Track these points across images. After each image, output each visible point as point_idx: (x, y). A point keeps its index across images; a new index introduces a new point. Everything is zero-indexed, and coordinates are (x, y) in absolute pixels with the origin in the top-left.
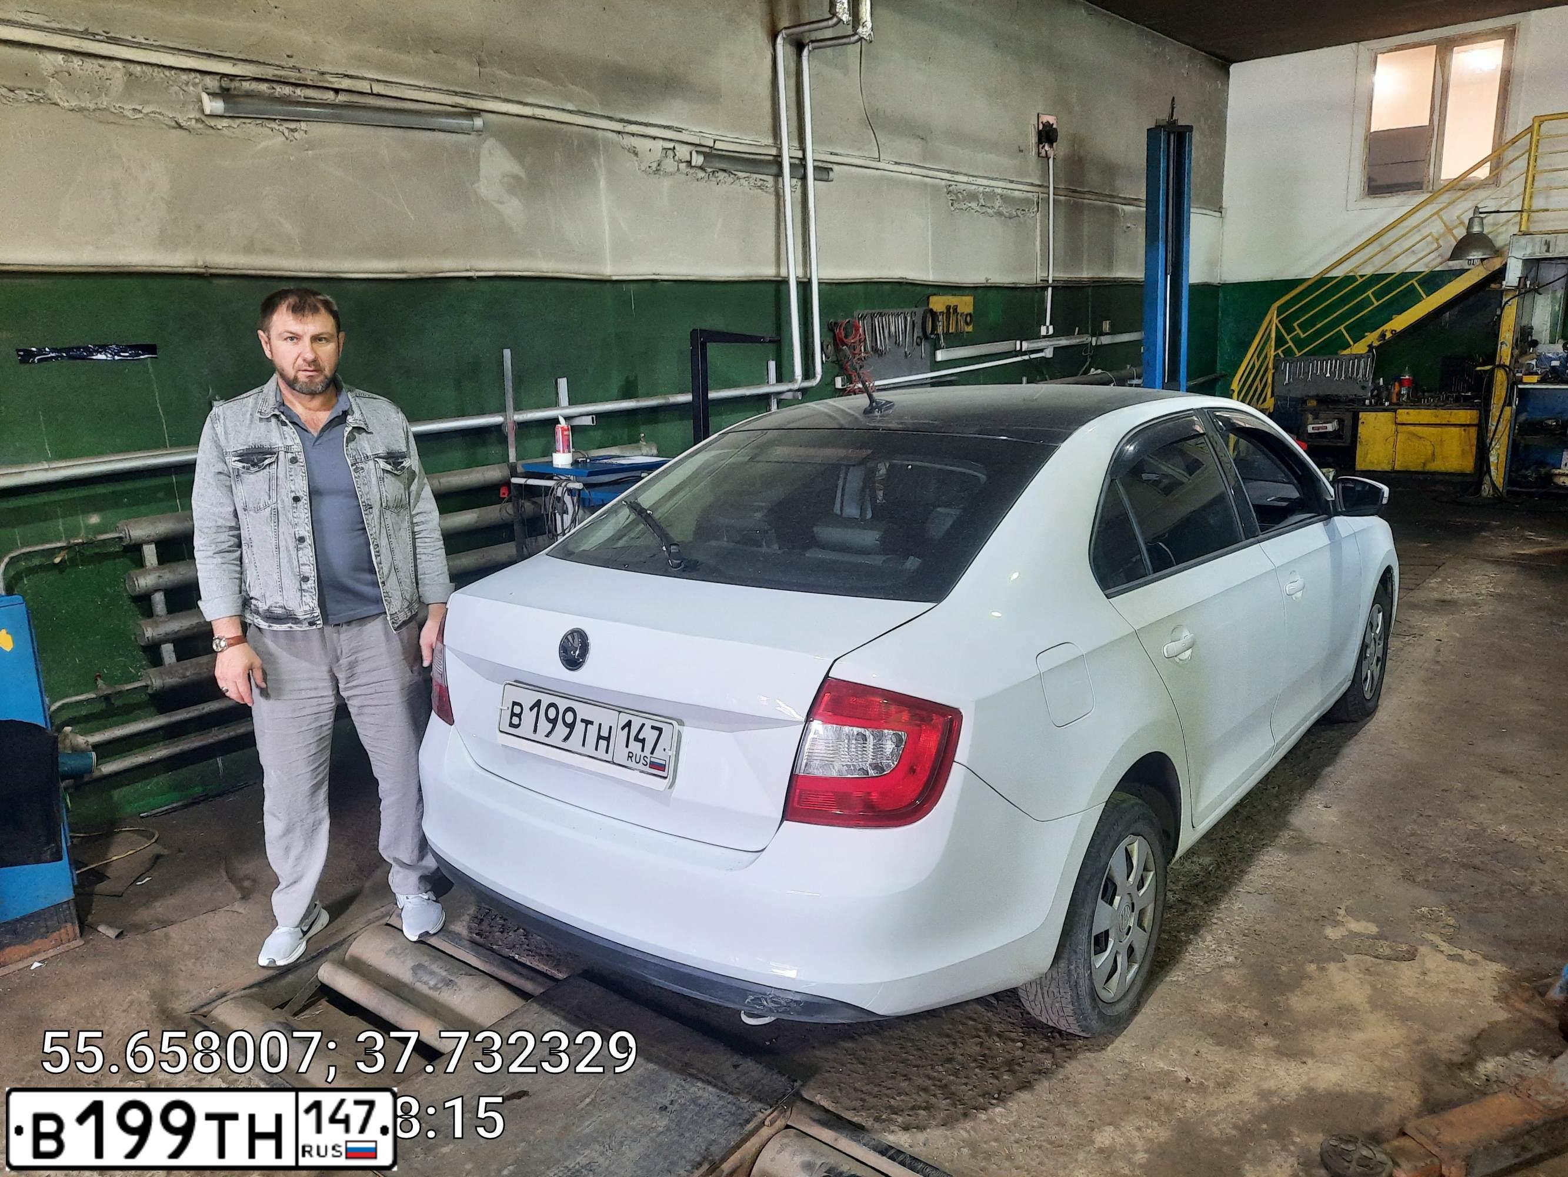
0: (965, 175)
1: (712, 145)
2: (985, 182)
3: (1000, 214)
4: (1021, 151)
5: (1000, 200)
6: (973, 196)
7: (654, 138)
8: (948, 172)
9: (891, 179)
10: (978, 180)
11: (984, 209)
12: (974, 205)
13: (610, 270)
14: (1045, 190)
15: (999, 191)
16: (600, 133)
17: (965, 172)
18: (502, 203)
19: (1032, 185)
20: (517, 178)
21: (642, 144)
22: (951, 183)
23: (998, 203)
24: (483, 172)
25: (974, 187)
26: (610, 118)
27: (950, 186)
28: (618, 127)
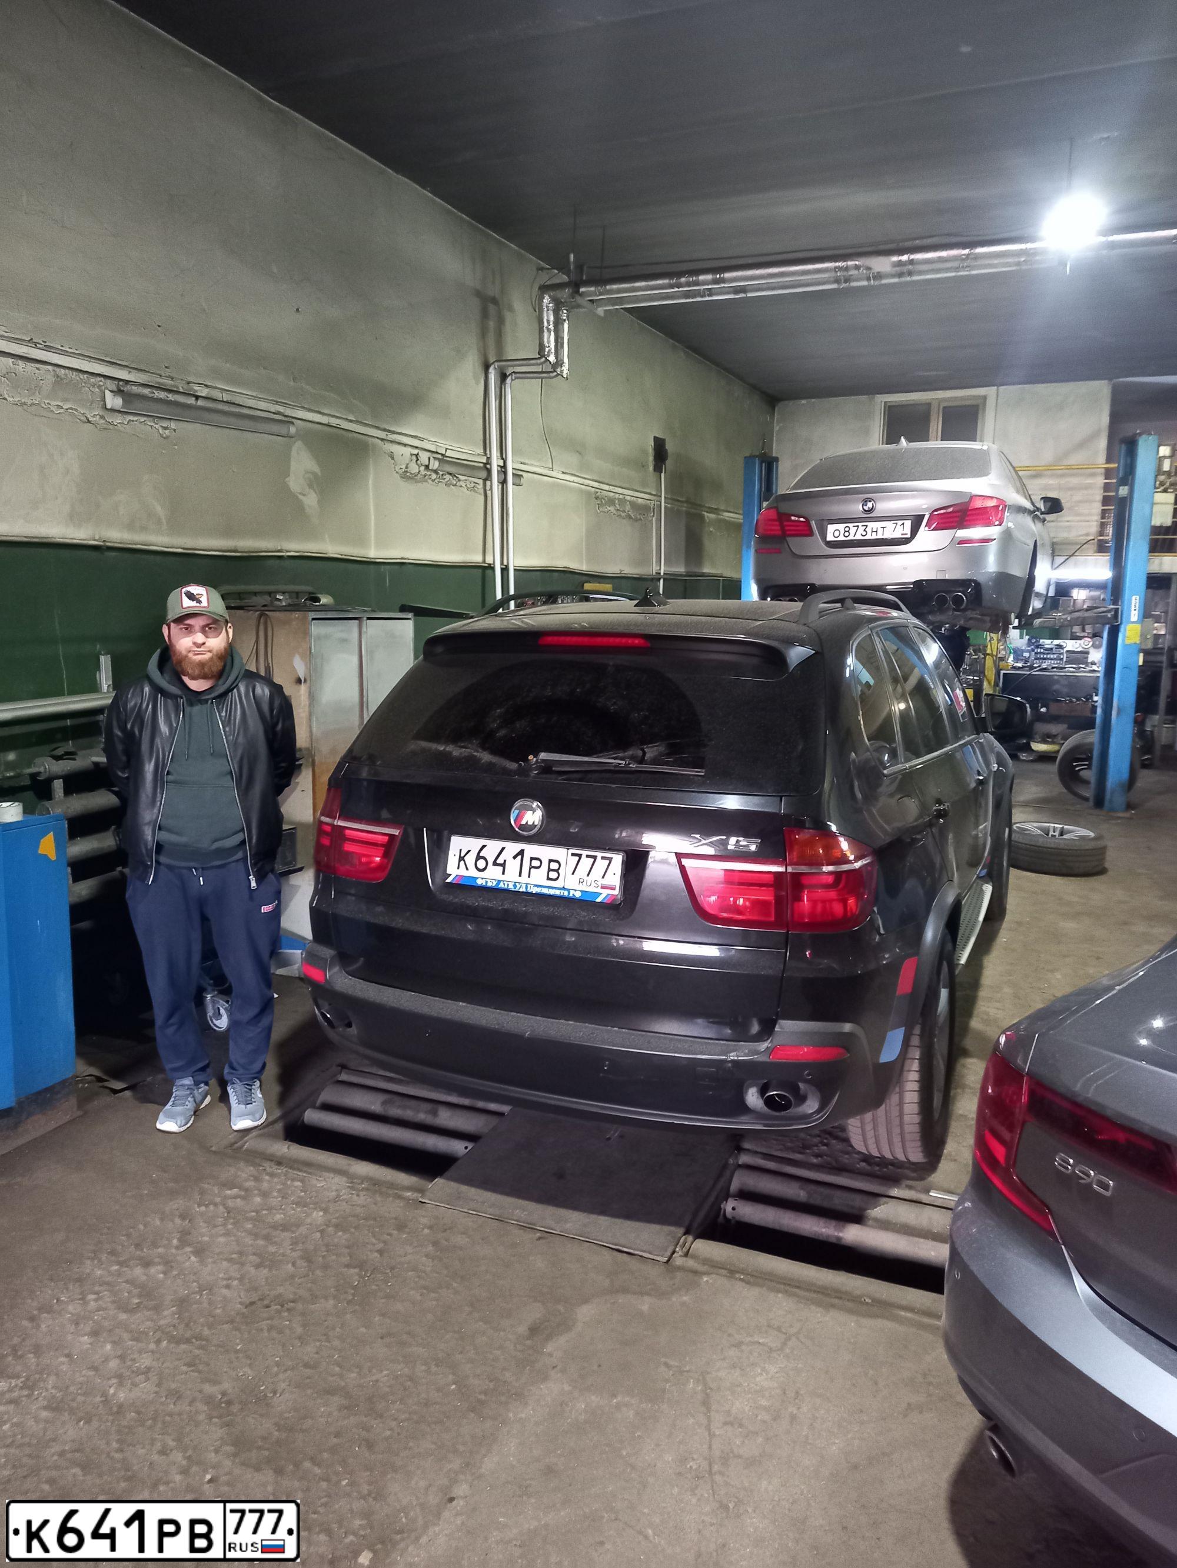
0: (607, 484)
1: (444, 453)
2: (620, 490)
3: (630, 517)
4: (643, 466)
5: (629, 506)
6: (611, 502)
7: (405, 445)
8: (596, 481)
9: (558, 485)
10: (616, 488)
11: (619, 513)
12: (612, 509)
13: (373, 553)
14: (659, 498)
15: (628, 498)
16: (370, 439)
17: (607, 482)
18: (304, 495)
19: (650, 494)
20: (314, 474)
21: (397, 449)
22: (597, 490)
23: (628, 508)
24: (292, 468)
25: (612, 494)
26: (377, 428)
27: (597, 492)
28: (382, 434)
